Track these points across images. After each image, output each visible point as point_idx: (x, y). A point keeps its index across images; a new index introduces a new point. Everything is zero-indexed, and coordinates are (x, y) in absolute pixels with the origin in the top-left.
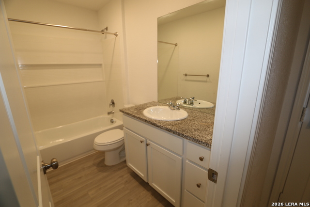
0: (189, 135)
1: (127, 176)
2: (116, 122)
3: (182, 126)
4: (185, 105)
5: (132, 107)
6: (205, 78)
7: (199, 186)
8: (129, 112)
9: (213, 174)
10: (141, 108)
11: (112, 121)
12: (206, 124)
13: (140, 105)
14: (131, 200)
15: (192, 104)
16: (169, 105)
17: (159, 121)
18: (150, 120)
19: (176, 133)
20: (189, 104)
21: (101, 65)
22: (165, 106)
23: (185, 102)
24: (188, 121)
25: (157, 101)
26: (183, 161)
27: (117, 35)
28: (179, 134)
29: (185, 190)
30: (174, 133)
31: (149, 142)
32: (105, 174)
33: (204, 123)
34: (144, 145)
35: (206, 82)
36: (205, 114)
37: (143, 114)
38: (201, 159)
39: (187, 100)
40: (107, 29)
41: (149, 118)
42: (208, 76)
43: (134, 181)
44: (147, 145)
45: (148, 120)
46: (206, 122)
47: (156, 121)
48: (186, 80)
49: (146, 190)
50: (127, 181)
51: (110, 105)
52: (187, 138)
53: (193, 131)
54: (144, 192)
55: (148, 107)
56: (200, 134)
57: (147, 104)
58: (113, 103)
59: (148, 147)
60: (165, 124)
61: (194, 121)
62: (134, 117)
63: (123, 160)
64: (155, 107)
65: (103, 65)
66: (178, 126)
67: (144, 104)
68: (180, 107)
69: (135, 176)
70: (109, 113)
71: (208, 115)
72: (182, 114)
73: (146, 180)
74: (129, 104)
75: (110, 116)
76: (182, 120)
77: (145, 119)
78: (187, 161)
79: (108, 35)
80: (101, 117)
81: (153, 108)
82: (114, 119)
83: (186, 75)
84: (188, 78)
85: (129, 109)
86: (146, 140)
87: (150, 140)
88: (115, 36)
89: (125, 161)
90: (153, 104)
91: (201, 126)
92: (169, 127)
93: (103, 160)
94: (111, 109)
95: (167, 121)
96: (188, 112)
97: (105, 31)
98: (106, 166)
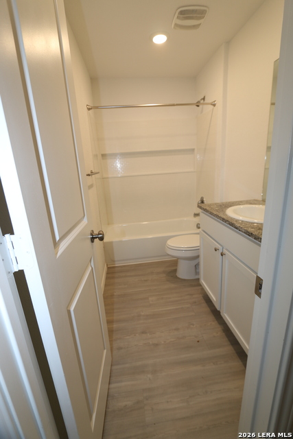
1: (198, 297)
8: (208, 209)
11: (198, 227)
14: (193, 325)
21: (193, 150)
25: (261, 199)
27: (214, 105)
31: (225, 251)
32: (173, 286)
34: (218, 253)
40: (204, 99)
43: (205, 305)
44: (222, 255)
49: (216, 322)
50: (195, 302)
51: (198, 204)
54: (212, 322)
58: (203, 202)
65: (196, 150)
69: (208, 300)
70: (195, 215)
73: (217, 307)
75: (197, 219)
77: (224, 217)
79: (205, 106)
85: (210, 205)
86: (223, 249)
88: (212, 106)
97: (202, 101)
98: (177, 277)
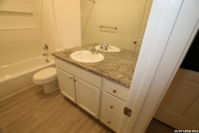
0: (106, 75)
1: (62, 100)
2: (50, 61)
3: (100, 67)
4: (101, 50)
5: (62, 52)
6: (114, 30)
7: (111, 107)
8: (59, 56)
9: (128, 111)
10: (68, 52)
11: (47, 61)
12: (117, 65)
13: (68, 50)
14: (66, 116)
15: (106, 49)
16: (91, 50)
17: (83, 63)
18: (76, 63)
19: (97, 73)
20: (104, 49)
22: (87, 50)
23: (101, 48)
24: (104, 63)
25: (80, 46)
26: (101, 92)
28: (99, 74)
29: (102, 109)
30: (95, 73)
31: (76, 78)
32: (45, 100)
33: (116, 65)
34: (72, 80)
35: (114, 32)
36: (116, 57)
37: (70, 57)
38: (115, 92)
39: (103, 46)
41: (75, 61)
42: (116, 28)
44: (75, 81)
45: (74, 63)
46: (117, 64)
47: (81, 63)
48: (101, 31)
51: (44, 48)
52: (105, 77)
53: (108, 71)
55: (74, 51)
56: (114, 74)
57: (73, 49)
58: (47, 47)
59: (76, 82)
60: (88, 66)
61: (109, 63)
62: (63, 60)
63: (57, 89)
64: (80, 51)
66: (98, 67)
67: (71, 49)
68: (98, 52)
69: (67, 99)
70: (44, 55)
71: (117, 58)
72: (100, 58)
73: (75, 102)
74: (59, 48)
75: (45, 57)
76: (100, 62)
77: (72, 61)
78: (104, 92)
80: (38, 57)
81: (78, 52)
82: (49, 59)
83: (101, 27)
84: (103, 29)
85: (59, 53)
86: (74, 77)
87: (77, 77)
89: (59, 90)
90: (78, 49)
91: (114, 67)
92: (91, 68)
93: (43, 90)
94: (45, 51)
95: (89, 63)
96: (104, 56)
98: (45, 94)
